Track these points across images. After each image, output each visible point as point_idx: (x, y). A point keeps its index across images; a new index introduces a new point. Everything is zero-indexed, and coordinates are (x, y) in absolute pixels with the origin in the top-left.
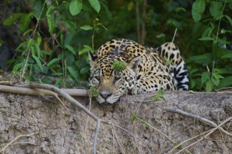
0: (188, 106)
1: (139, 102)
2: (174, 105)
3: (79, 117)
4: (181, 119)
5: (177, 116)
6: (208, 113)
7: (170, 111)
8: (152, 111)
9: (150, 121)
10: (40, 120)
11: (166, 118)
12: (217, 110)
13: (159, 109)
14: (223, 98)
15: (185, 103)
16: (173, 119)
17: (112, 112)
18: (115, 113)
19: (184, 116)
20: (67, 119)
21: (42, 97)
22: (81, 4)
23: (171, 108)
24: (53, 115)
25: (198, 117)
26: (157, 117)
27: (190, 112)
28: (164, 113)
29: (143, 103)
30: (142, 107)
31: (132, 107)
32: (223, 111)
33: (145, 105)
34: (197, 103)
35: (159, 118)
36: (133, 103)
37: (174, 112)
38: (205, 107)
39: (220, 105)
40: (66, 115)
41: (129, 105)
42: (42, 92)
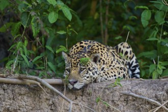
0: (139, 90)
1: (102, 88)
2: (128, 89)
3: (56, 100)
4: (134, 101)
5: (131, 98)
6: (154, 95)
7: (125, 94)
8: (112, 94)
9: (110, 102)
10: (27, 103)
11: (123, 100)
12: (161, 93)
13: (117, 93)
14: (165, 84)
15: (137, 88)
16: (127, 101)
17: (82, 96)
18: (84, 97)
19: (136, 98)
20: (48, 102)
21: (28, 86)
22: (57, 14)
23: (126, 92)
24: (37, 99)
25: (147, 98)
26: (116, 99)
27: (140, 94)
28: (121, 96)
29: (105, 88)
30: (104, 92)
31: (97, 92)
32: (166, 94)
33: (107, 90)
34: (146, 88)
35: (117, 99)
36: (98, 88)
37: (129, 95)
38: (152, 91)
39: (163, 89)
40: (47, 99)
41: (95, 91)
42: (28, 82)
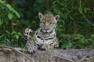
0: (63, 55)
1: (43, 53)
2: (57, 55)
3: (18, 59)
4: (60, 60)
6: (71, 58)
7: (56, 57)
8: (48, 57)
9: (47, 60)
10: (3, 60)
11: (54, 60)
12: (75, 57)
13: (51, 56)
15: (61, 54)
17: (32, 57)
19: (62, 59)
20: (13, 60)
23: (56, 56)
24: (8, 58)
25: (68, 59)
26: (51, 59)
27: (64, 57)
28: (53, 58)
31: (40, 55)
32: (77, 57)
33: (45, 55)
34: (67, 54)
36: (40, 54)
37: (58, 57)
38: (70, 56)
39: (76, 55)
40: (13, 58)
41: (39, 55)
